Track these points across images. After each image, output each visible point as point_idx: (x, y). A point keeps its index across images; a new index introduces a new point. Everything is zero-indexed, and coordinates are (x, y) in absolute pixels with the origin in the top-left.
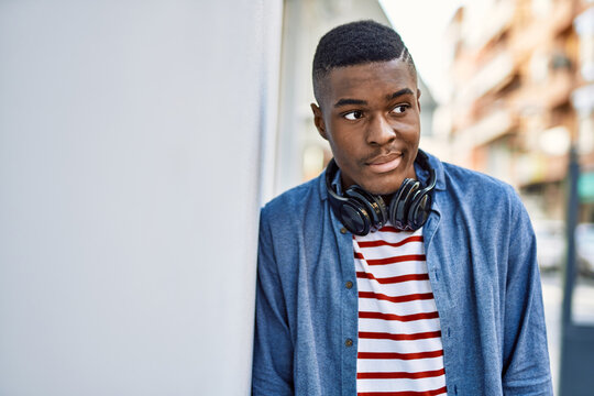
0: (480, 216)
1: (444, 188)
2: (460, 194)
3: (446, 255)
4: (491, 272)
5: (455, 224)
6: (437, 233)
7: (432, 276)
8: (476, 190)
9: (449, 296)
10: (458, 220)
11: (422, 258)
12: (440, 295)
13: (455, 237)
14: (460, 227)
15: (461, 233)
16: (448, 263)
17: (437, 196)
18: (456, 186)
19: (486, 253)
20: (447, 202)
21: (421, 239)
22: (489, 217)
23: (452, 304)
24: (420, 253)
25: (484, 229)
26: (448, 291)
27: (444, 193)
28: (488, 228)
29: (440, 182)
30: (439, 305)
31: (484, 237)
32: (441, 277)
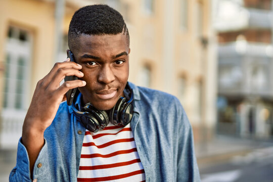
0: (162, 113)
1: (140, 99)
2: (149, 101)
3: (144, 136)
4: (169, 145)
6: (138, 124)
7: (138, 149)
8: (158, 98)
9: (148, 159)
11: (132, 140)
12: (143, 159)
16: (145, 140)
17: (136, 103)
18: (147, 97)
19: (166, 134)
20: (142, 107)
21: (130, 129)
22: (167, 113)
23: (150, 163)
24: (129, 137)
25: (165, 121)
26: (147, 156)
27: (140, 102)
28: (167, 119)
29: (137, 95)
30: (144, 164)
31: (165, 124)
32: (142, 149)
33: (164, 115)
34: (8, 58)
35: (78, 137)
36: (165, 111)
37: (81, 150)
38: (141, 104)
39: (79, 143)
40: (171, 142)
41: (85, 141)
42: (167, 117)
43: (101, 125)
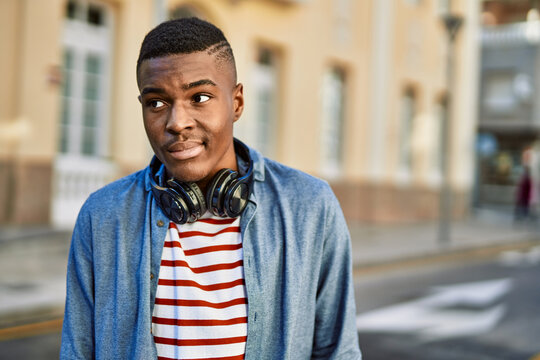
0: (298, 209)
1: (263, 180)
2: (279, 188)
3: (261, 243)
5: (272, 215)
6: (253, 220)
7: (246, 263)
10: (276, 211)
11: (239, 246)
12: (250, 281)
13: (271, 227)
14: (276, 219)
15: (277, 224)
17: (256, 186)
18: (276, 179)
19: (299, 245)
20: (265, 194)
21: (238, 230)
23: (261, 290)
24: (236, 243)
25: (300, 222)
26: (258, 277)
27: (263, 185)
28: (304, 221)
29: (259, 173)
30: (249, 289)
31: (299, 229)
32: (253, 264)
33: (301, 213)
34: (68, 56)
35: (157, 230)
36: (303, 206)
37: (161, 253)
38: (264, 189)
39: (159, 240)
40: (306, 259)
41: (168, 239)
42: (305, 216)
43: (192, 213)
